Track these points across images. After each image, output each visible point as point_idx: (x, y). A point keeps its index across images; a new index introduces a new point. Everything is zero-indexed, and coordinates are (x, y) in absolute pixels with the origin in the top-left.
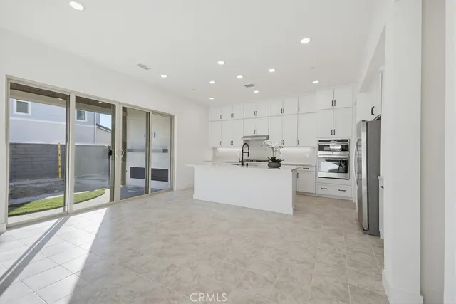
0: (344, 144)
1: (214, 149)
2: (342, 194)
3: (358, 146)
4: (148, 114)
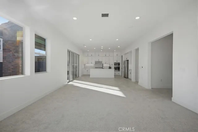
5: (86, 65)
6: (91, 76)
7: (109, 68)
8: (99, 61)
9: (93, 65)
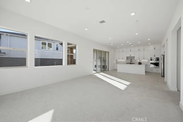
0: (158, 59)
1: (116, 60)
2: (157, 72)
3: (161, 59)
4: (101, 51)
5: (118, 60)
6: (118, 71)
7: (139, 64)
8: (131, 56)
9: (125, 60)
